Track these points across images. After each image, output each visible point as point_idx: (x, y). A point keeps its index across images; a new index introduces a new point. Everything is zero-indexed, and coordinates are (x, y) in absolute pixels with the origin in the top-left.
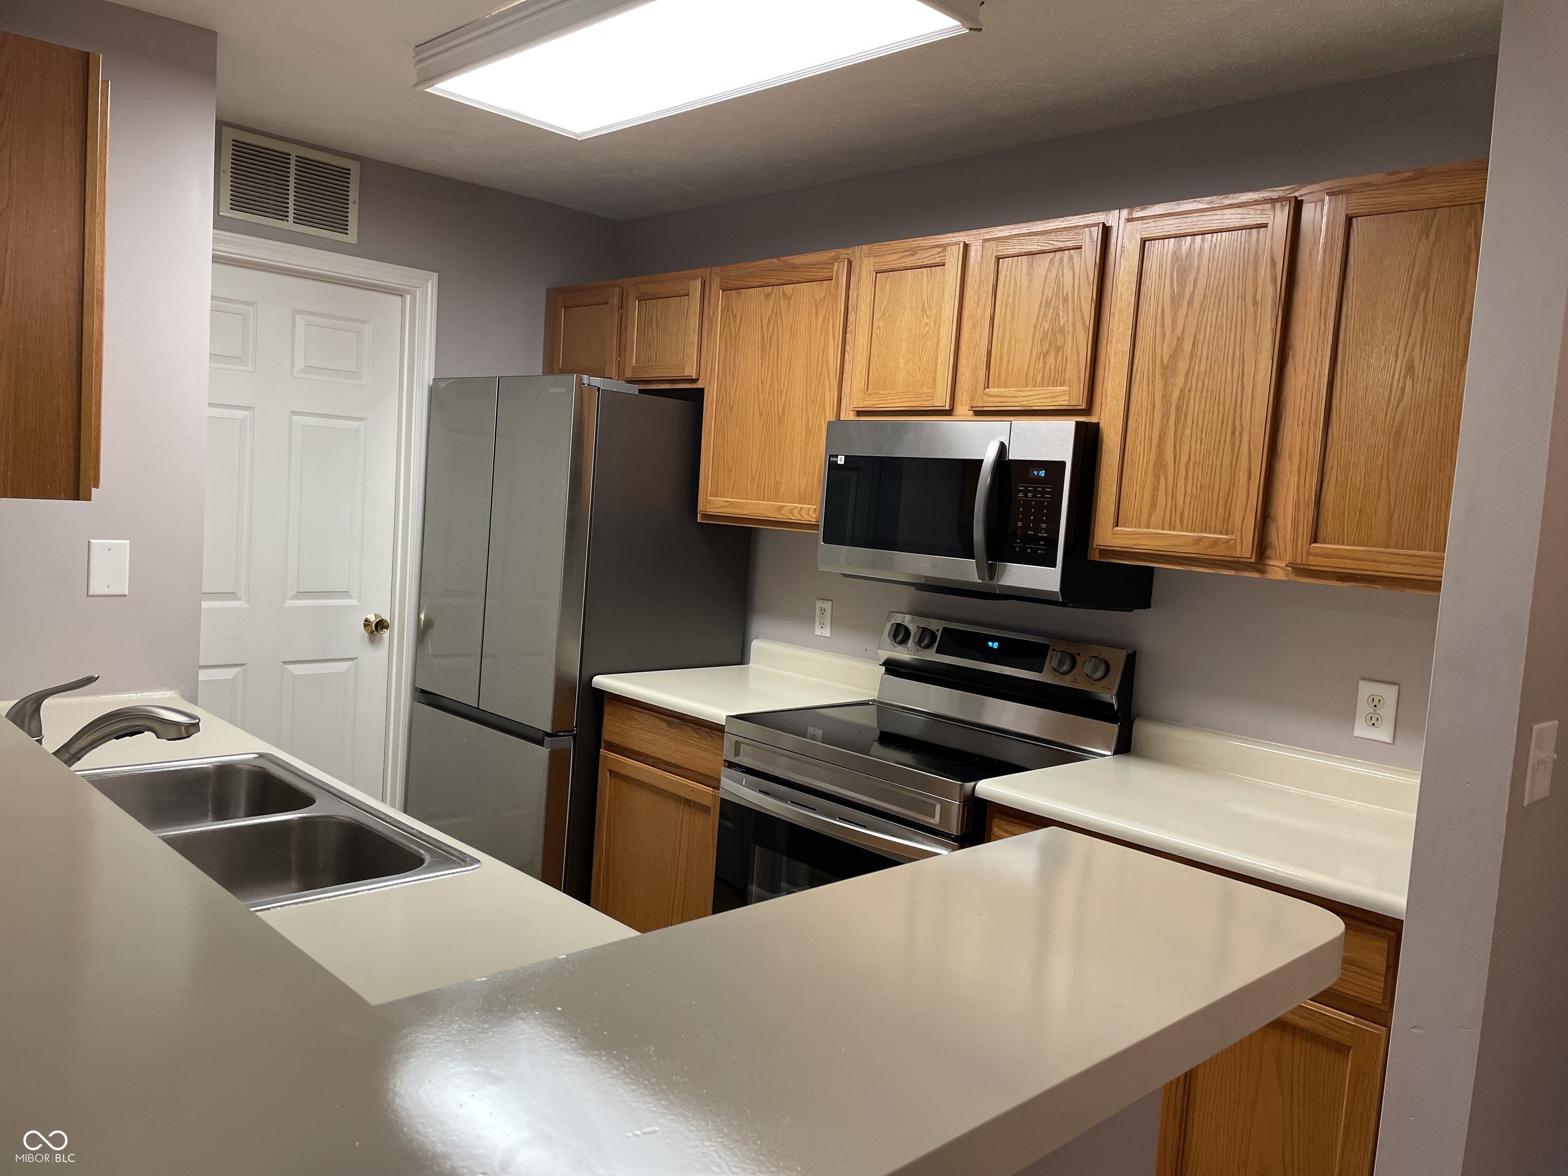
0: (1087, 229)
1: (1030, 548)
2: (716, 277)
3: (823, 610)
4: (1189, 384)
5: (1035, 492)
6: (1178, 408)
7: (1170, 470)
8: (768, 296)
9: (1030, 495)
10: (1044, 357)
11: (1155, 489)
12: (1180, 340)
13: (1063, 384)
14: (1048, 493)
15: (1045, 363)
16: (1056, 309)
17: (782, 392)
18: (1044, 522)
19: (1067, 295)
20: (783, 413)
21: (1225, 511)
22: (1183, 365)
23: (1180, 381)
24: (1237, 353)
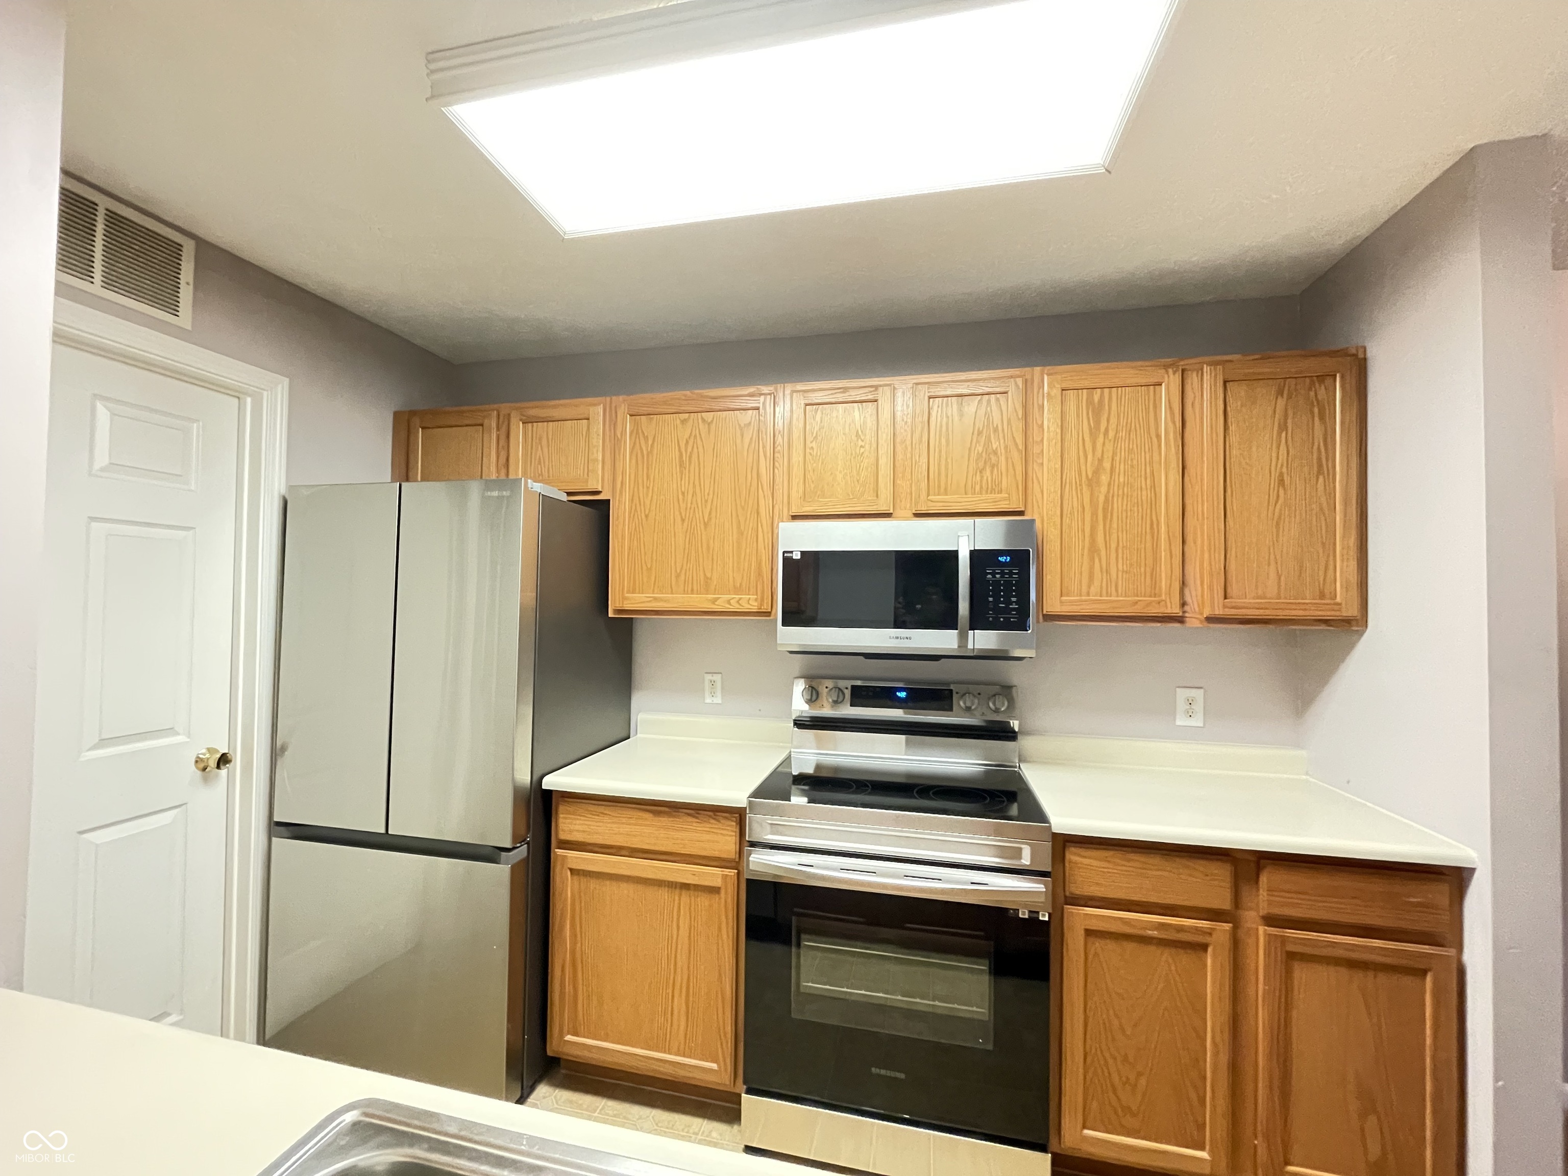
0: (1012, 380)
1: (1002, 617)
2: (622, 404)
3: (713, 683)
4: (1111, 492)
5: (1002, 574)
6: (1105, 510)
7: (1103, 553)
8: (684, 422)
9: (998, 576)
10: (981, 472)
11: (1091, 568)
12: (1101, 461)
13: (1000, 492)
14: (1015, 574)
15: (982, 477)
16: (988, 438)
17: (706, 501)
18: (1014, 596)
19: (997, 426)
20: (710, 519)
21: (1152, 581)
22: (1104, 478)
23: (1104, 489)
24: (1148, 470)
